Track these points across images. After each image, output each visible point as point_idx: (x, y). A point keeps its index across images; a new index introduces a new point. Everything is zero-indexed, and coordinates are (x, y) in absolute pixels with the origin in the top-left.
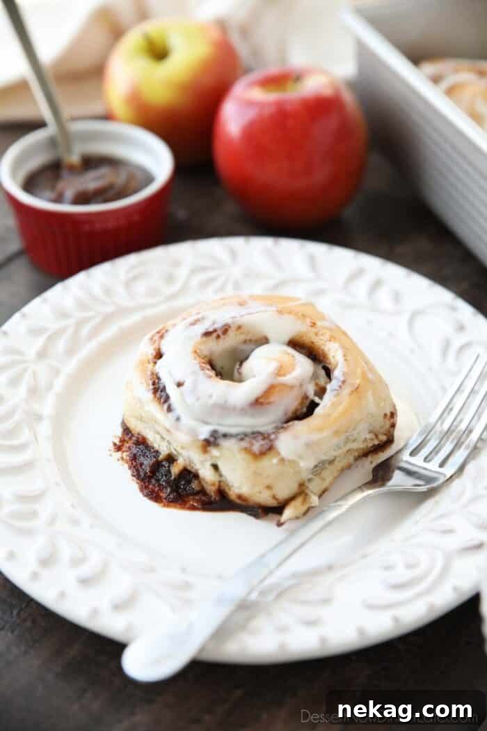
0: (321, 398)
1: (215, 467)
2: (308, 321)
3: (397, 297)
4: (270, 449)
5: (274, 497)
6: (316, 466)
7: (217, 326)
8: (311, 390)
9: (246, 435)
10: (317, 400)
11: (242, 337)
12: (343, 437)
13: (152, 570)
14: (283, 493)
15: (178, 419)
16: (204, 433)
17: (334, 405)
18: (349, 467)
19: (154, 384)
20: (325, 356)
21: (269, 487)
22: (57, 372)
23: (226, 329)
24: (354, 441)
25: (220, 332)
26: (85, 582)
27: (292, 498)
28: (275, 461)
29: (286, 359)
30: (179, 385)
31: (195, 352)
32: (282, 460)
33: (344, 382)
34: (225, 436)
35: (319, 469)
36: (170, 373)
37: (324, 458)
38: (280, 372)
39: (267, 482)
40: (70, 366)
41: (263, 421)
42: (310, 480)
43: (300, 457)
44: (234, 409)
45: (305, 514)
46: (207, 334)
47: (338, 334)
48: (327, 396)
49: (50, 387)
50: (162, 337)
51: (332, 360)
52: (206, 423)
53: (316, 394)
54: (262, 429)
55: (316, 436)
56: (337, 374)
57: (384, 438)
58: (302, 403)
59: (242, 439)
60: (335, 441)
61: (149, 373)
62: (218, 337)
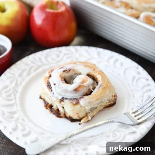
0: (94, 90)
1: (63, 107)
2: (93, 69)
3: (122, 64)
4: (78, 103)
5: (79, 117)
6: (91, 109)
7: (67, 69)
8: (91, 88)
9: (72, 99)
10: (93, 90)
11: (74, 73)
12: (99, 101)
13: (43, 134)
14: (81, 116)
15: (53, 93)
16: (60, 98)
17: (97, 92)
18: (102, 110)
19: (48, 84)
20: (97, 79)
21: (77, 114)
22: (24, 80)
23: (70, 70)
24: (103, 102)
25: (68, 71)
26: (24, 135)
27: (84, 117)
28: (79, 106)
29: (85, 79)
30: (55, 84)
31: (60, 76)
32: (81, 106)
33: (101, 86)
34: (66, 99)
35: (92, 110)
36: (52, 81)
37: (93, 106)
38: (83, 82)
39: (77, 112)
40: (28, 79)
41: (77, 95)
42: (89, 113)
43: (87, 106)
44: (69, 91)
45: (87, 122)
46: (64, 71)
47: (101, 73)
48: (96, 90)
49: (21, 84)
50: (52, 72)
51: (98, 80)
52: (61, 95)
53: (93, 89)
54: (76, 97)
55: (91, 100)
56: (99, 83)
57: (112, 103)
58: (89, 91)
59: (70, 100)
60: (97, 102)
61: (47, 81)
62: (67, 72)
